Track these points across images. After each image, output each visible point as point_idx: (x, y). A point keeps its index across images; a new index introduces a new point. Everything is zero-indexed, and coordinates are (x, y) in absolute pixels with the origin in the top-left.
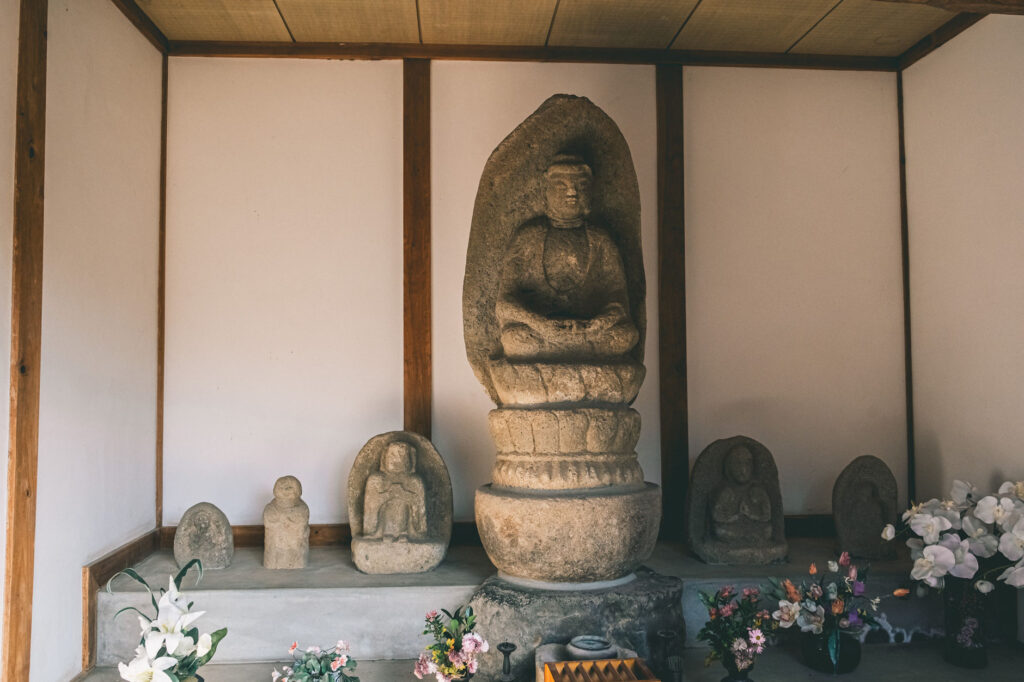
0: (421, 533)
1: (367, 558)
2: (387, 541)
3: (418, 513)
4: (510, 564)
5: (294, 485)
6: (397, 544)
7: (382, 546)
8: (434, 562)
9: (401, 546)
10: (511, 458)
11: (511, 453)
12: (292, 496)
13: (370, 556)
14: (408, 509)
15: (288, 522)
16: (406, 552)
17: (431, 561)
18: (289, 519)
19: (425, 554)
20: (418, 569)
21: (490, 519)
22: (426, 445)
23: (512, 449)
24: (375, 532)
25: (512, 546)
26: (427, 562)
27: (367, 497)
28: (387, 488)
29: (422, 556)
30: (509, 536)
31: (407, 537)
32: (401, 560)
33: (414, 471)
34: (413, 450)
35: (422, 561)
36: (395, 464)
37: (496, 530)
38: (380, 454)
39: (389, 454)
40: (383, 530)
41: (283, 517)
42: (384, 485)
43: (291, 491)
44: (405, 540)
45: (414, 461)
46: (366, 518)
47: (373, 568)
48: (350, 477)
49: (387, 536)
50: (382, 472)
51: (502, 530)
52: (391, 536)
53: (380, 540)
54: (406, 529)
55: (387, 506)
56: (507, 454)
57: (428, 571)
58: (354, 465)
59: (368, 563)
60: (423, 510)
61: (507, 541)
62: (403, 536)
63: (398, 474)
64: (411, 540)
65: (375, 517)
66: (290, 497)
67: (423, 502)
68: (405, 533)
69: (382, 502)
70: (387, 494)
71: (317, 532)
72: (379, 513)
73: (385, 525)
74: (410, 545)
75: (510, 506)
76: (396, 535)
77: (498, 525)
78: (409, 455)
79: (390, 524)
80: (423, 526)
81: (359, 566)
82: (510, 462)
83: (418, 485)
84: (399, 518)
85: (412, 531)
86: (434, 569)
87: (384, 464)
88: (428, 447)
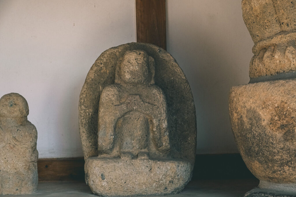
0: (163, 151)
1: (103, 177)
2: (124, 158)
3: (159, 127)
4: (282, 165)
5: (19, 102)
6: (137, 162)
7: (120, 164)
8: (180, 183)
9: (142, 164)
10: (276, 40)
11: (276, 34)
12: (17, 114)
13: (106, 174)
14: (147, 124)
15: (13, 142)
16: (147, 170)
17: (176, 181)
18: (15, 138)
19: (170, 173)
20: (161, 190)
21: (255, 112)
22: (165, 56)
23: (277, 29)
24: (111, 149)
25: (286, 140)
26: (171, 182)
27: (102, 110)
28: (123, 100)
29: (166, 175)
30: (282, 127)
31: (148, 154)
32: (142, 179)
33: (153, 82)
34: (152, 59)
35: (166, 181)
36: (132, 73)
37: (264, 123)
38: (114, 68)
39: (125, 62)
40: (121, 148)
41: (8, 136)
42: (120, 97)
43: (17, 109)
44: (146, 157)
45: (153, 71)
46: (100, 134)
47: (110, 188)
48: (82, 94)
49: (124, 153)
50: (118, 85)
51: (272, 122)
52: (129, 153)
53: (119, 157)
54: (146, 146)
55: (124, 120)
56: (271, 38)
57: (172, 193)
58: (86, 82)
59: (104, 183)
60: (165, 125)
61: (279, 135)
62: (143, 154)
63: (135, 84)
64: (151, 157)
65: (110, 131)
66: (16, 114)
67: (164, 116)
68: (146, 150)
69: (118, 114)
70: (124, 107)
71: (47, 166)
72: (115, 128)
73: (122, 140)
74: (151, 162)
75: (282, 88)
76: (136, 152)
77: (265, 116)
78: (148, 63)
79: (128, 139)
80: (166, 143)
81: (93, 187)
82: (275, 45)
83: (158, 96)
84: (138, 133)
85: (153, 149)
86: (178, 191)
87: (120, 75)
88: (167, 59)
